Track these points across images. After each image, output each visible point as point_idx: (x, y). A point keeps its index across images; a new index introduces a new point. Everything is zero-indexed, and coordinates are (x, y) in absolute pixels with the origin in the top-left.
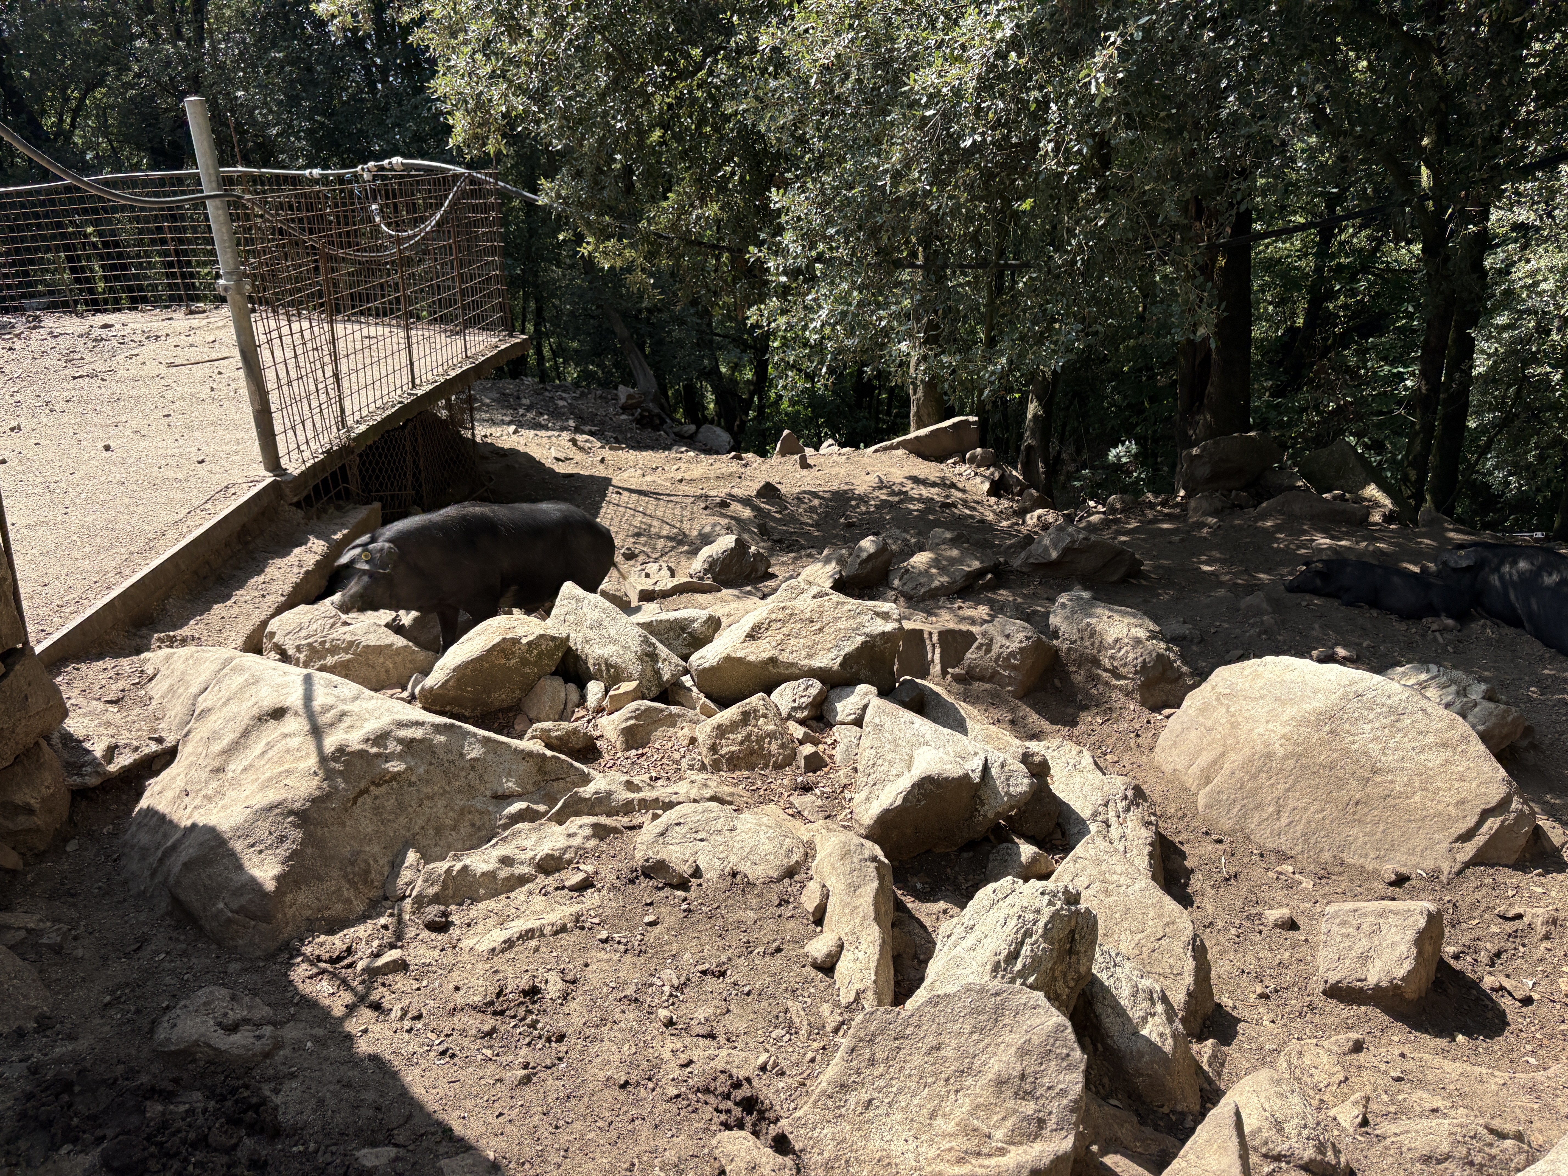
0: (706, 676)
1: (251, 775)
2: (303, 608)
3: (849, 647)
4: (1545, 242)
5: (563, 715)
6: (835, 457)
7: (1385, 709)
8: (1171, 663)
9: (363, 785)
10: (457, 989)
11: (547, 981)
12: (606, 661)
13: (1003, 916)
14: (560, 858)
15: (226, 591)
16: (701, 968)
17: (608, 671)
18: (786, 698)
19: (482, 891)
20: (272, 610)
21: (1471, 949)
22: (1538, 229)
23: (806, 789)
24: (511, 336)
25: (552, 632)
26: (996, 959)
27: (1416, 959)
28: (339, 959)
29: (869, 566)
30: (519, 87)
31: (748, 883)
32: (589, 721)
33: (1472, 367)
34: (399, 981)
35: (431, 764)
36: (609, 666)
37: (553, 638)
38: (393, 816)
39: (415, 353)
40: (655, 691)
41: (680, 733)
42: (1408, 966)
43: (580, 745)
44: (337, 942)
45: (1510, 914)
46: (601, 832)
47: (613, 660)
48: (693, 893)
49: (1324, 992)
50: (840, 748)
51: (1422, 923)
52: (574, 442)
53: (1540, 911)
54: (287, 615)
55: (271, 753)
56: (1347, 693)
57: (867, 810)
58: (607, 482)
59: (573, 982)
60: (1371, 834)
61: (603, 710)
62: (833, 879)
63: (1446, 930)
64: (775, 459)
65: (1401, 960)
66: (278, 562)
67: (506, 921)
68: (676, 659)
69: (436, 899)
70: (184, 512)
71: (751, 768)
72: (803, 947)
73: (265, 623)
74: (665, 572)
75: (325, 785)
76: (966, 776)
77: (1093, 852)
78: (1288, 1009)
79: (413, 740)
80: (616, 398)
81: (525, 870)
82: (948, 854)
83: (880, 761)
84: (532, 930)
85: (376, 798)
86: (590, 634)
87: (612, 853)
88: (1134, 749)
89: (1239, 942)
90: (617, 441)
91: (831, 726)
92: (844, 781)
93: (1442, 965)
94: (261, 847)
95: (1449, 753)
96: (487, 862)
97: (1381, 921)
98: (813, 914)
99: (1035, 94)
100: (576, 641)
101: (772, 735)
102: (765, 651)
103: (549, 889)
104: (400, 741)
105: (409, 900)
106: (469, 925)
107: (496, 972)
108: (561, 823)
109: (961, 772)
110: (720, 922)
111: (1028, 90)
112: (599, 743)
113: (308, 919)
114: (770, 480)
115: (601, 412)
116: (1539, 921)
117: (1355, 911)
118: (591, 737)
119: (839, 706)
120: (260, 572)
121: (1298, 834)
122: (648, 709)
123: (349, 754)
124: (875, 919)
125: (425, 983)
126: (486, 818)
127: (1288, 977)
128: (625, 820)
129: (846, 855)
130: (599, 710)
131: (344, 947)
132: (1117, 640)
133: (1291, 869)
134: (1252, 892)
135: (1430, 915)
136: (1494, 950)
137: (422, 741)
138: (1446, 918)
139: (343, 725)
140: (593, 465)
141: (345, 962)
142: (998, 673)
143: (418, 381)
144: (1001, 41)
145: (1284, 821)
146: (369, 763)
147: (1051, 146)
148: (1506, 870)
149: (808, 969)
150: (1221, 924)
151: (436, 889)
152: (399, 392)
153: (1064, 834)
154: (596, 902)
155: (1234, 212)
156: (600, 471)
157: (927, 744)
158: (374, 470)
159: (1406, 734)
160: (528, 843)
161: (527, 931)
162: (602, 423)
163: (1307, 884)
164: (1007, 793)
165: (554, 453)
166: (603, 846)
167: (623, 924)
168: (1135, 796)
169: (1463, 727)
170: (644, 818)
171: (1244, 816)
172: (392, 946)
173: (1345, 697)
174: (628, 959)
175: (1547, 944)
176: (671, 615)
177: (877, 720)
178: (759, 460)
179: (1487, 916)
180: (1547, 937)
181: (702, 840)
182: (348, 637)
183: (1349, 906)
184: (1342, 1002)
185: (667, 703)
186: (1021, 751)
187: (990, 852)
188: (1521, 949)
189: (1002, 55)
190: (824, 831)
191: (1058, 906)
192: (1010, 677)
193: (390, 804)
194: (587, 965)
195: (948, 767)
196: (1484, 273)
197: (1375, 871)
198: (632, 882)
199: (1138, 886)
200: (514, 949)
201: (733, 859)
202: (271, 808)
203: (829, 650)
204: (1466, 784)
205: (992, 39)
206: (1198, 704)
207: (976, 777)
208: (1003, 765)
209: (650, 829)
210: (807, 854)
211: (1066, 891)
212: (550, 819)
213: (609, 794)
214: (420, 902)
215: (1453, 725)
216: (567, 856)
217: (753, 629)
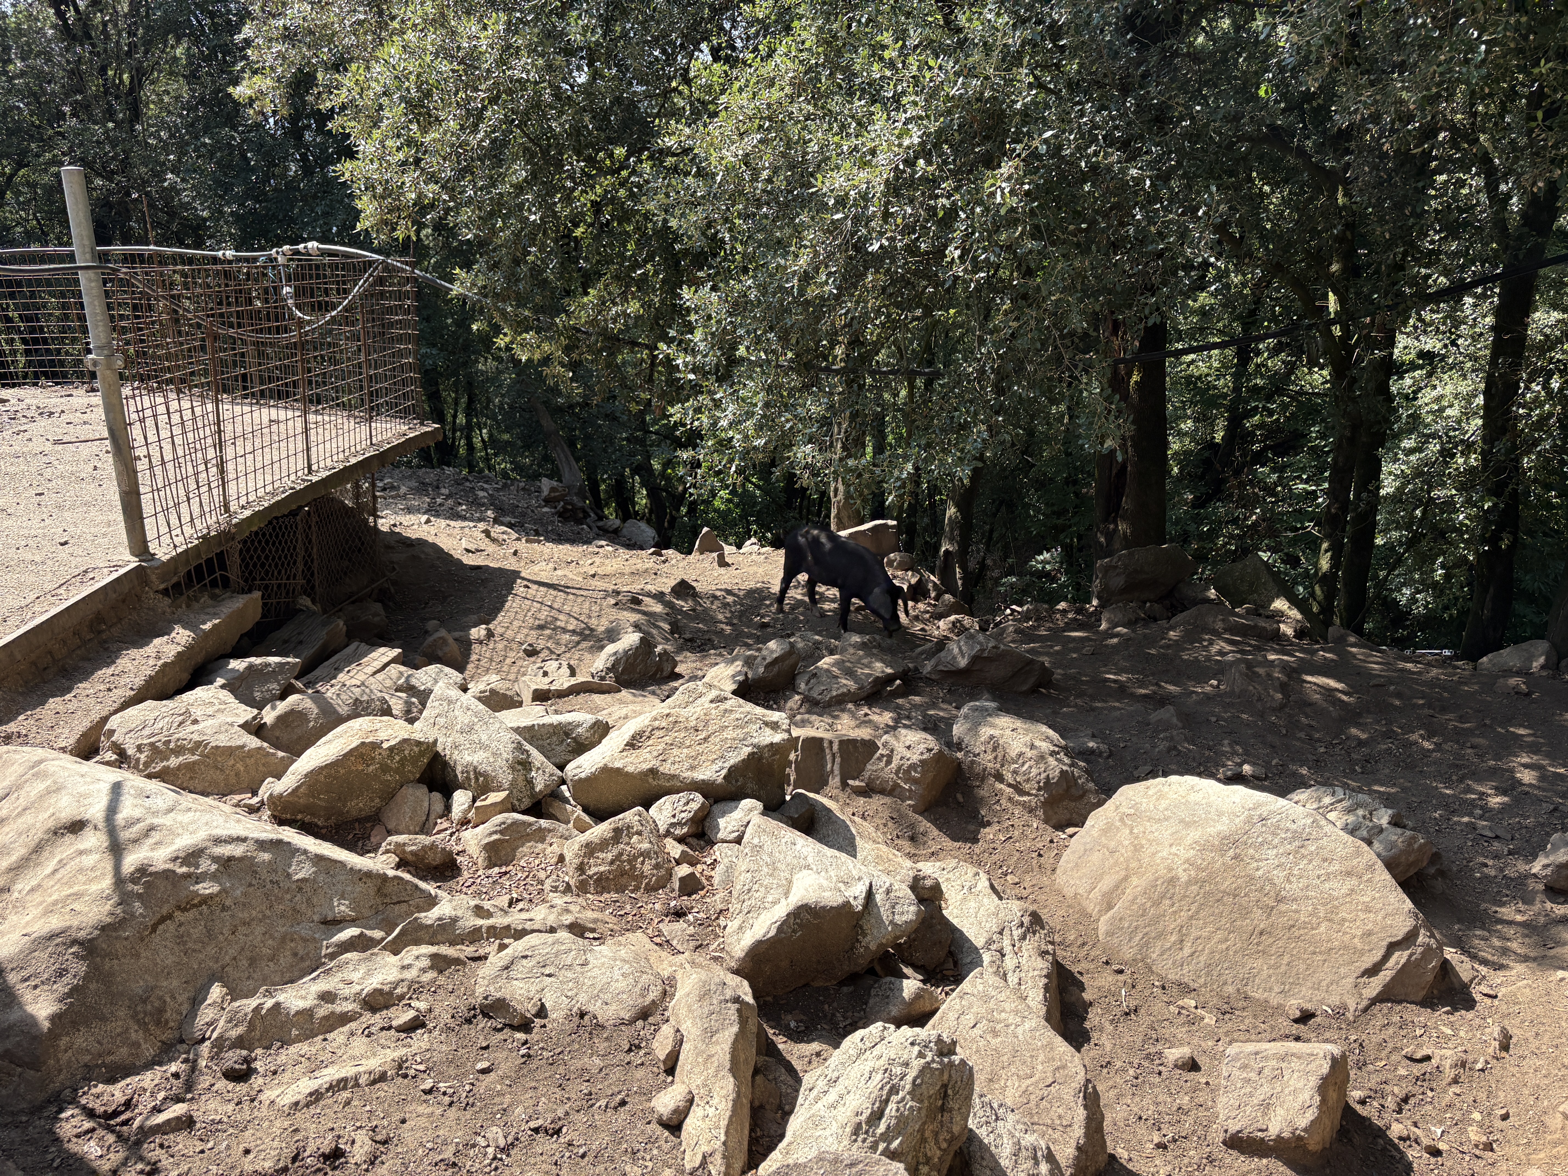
0: (582, 785)
1: (37, 897)
2: (149, 703)
3: (734, 758)
4: (1451, 369)
5: (425, 828)
6: (754, 556)
7: (1289, 835)
8: (1075, 780)
9: (164, 911)
10: (247, 1152)
11: (353, 1142)
12: (475, 768)
13: (868, 1069)
14: (390, 993)
15: (67, 684)
16: (533, 1124)
17: (477, 779)
18: (665, 813)
19: (294, 1032)
20: (116, 705)
21: (1377, 1093)
22: (1443, 358)
23: (679, 914)
24: (422, 424)
25: (418, 736)
26: (857, 1119)
27: (1320, 1107)
28: (116, 1114)
29: (776, 669)
30: (433, 175)
31: (597, 1025)
32: (451, 835)
33: (1378, 488)
34: (182, 1142)
35: (250, 885)
36: (478, 774)
37: (419, 743)
38: (198, 946)
39: (313, 438)
40: (527, 803)
41: (549, 849)
42: (1311, 1115)
43: (438, 861)
44: (117, 1092)
45: (1418, 1056)
46: (440, 963)
47: (482, 768)
48: (534, 1036)
49: (1224, 1143)
50: (720, 868)
51: (1325, 1069)
52: (487, 533)
53: (1448, 1053)
54: (131, 711)
55: (62, 872)
56: (1251, 817)
57: (739, 940)
58: (516, 574)
59: (385, 1142)
60: (1276, 966)
61: (469, 822)
62: (689, 1023)
63: (1352, 1073)
64: (695, 556)
65: (1304, 1109)
66: (133, 652)
67: (318, 1068)
68: (551, 768)
69: (240, 1043)
70: (33, 596)
71: (621, 890)
72: (650, 1100)
73: (105, 720)
74: (565, 670)
75: (119, 910)
76: (847, 905)
77: (981, 988)
78: (1186, 1161)
79: (230, 859)
80: (539, 490)
81: (348, 1007)
82: (826, 989)
83: (756, 887)
84: (345, 1080)
85: (180, 925)
86: (460, 739)
87: (450, 987)
88: (1036, 869)
89: (1137, 1083)
90: (537, 533)
91: (712, 843)
92: (720, 906)
93: (1348, 1111)
94: (37, 981)
95: (1354, 881)
96: (304, 998)
97: (1284, 1065)
98: (664, 1062)
99: (944, 201)
100: (444, 748)
101: (646, 854)
102: (645, 761)
103: (373, 1029)
104: (215, 859)
105: (208, 1043)
106: (275, 1073)
107: (296, 1130)
108: (396, 954)
109: (840, 900)
110: (561, 1070)
111: (937, 197)
112: (459, 859)
113: (86, 1065)
114: (686, 578)
115: (523, 504)
116: (1448, 1063)
117: (1257, 1053)
118: (450, 853)
119: (722, 822)
120: (111, 662)
121: (1202, 964)
122: (515, 823)
123: (151, 874)
124: (731, 1070)
125: (210, 1144)
126: (311, 946)
127: (1188, 1125)
128: (470, 950)
129: (706, 994)
130: (465, 822)
131: (123, 1100)
132: (1021, 754)
133: (1193, 1003)
134: (1153, 1029)
135: (1334, 1059)
136: (1402, 1095)
137: (241, 859)
138: (1351, 1060)
139: (151, 841)
140: (505, 557)
141: (123, 1117)
142: (898, 785)
143: (315, 467)
144: (909, 148)
145: (1187, 951)
146: (174, 885)
147: (957, 253)
148: (1413, 1007)
149: (654, 1126)
150: (1119, 1064)
151: (240, 1030)
152: (293, 477)
153: (956, 963)
154: (424, 1045)
155: (1142, 326)
156: (511, 564)
157: (808, 867)
158: (259, 558)
159: (1310, 861)
160: (356, 976)
161: (339, 1081)
162: (523, 515)
163: (1210, 1019)
164: (891, 922)
165: (464, 544)
166: (442, 980)
167: (452, 1071)
168: (1032, 923)
169: (1368, 855)
170: (490, 948)
171: (1146, 945)
172: (179, 1100)
173: (1249, 821)
174: (452, 1113)
175: (1456, 1089)
176: (554, 719)
177: (756, 841)
178: (680, 556)
179: (1395, 1057)
180: (1455, 1081)
181: (550, 975)
182: (196, 737)
183: (1250, 1047)
184: (1243, 1153)
185: (539, 815)
186: (911, 874)
187: (872, 987)
188: (1430, 1094)
189: (910, 163)
190: (687, 966)
191: (928, 1059)
192: (910, 790)
193: (197, 932)
194: (403, 1121)
195: (827, 894)
196: (1390, 398)
197: (1280, 1006)
198: (469, 1021)
199: (1027, 1025)
200: (322, 1103)
201: (583, 998)
202: (51, 937)
203: (713, 761)
204: (1372, 915)
205: (900, 145)
206: (1101, 824)
207: (858, 905)
208: (888, 892)
209: (496, 960)
210: (665, 993)
211: (939, 1041)
212: (384, 948)
213: (454, 920)
214: (220, 1045)
215: (1358, 853)
216: (399, 991)
217: (633, 737)
